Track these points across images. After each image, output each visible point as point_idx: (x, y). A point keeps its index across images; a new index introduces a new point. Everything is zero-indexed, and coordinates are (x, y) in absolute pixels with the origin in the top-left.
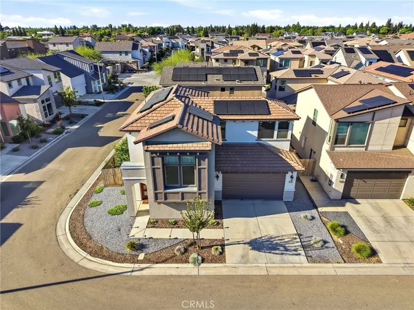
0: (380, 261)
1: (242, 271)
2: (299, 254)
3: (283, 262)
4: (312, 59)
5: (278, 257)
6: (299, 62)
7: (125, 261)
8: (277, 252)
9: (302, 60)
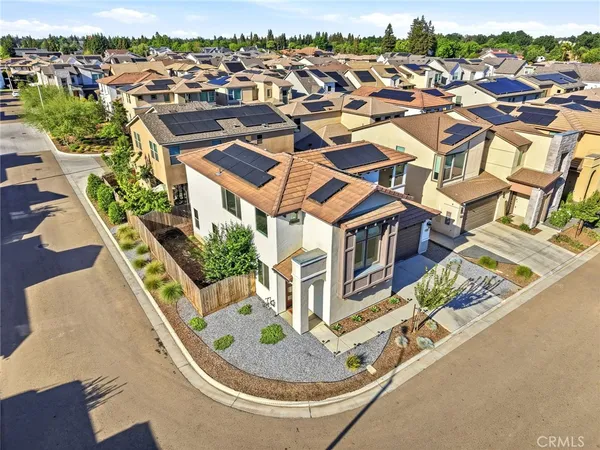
0: (538, 277)
1: (471, 332)
2: (490, 297)
3: (488, 308)
4: (269, 87)
5: (479, 307)
6: (251, 91)
7: (360, 384)
8: (474, 302)
9: (255, 89)
